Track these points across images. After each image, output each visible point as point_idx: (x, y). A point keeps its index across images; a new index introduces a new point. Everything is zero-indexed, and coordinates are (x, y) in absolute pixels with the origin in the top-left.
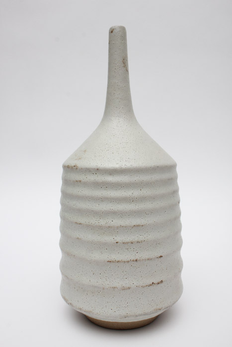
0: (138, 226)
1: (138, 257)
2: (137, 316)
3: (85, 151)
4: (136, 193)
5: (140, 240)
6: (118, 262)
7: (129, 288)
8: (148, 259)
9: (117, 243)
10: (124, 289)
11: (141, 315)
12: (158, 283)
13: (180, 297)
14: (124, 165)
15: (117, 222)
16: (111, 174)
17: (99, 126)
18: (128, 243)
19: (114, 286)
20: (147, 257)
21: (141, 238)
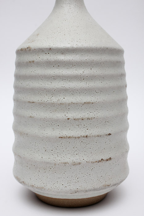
0: (89, 103)
1: (88, 133)
2: (86, 191)
3: (38, 35)
4: (86, 71)
5: (90, 117)
6: (69, 137)
7: (80, 164)
8: (98, 136)
9: (68, 119)
10: (74, 164)
11: (90, 190)
12: (107, 160)
13: (126, 177)
14: (75, 45)
15: (68, 99)
16: (62, 54)
17: (51, 14)
18: (78, 119)
19: (65, 161)
20: (97, 134)
21: (91, 115)
